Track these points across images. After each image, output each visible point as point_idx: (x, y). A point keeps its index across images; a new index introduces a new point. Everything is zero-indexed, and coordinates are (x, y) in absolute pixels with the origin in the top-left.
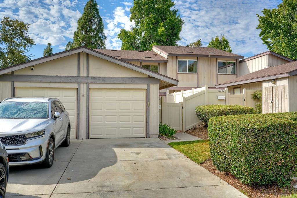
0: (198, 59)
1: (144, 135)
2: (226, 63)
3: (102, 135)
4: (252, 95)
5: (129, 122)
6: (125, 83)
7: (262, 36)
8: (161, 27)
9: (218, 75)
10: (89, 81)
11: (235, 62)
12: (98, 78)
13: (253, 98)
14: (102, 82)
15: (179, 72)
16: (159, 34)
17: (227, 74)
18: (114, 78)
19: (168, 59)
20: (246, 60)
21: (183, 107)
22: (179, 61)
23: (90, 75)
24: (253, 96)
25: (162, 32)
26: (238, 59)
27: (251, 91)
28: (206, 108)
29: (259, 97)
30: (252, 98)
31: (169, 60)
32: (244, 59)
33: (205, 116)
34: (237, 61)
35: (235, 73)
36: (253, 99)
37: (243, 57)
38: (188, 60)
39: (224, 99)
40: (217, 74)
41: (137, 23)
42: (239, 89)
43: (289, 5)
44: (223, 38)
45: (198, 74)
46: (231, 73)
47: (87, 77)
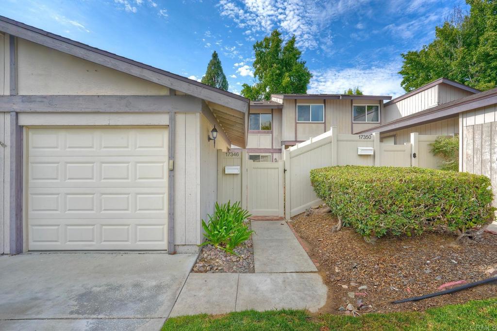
0: (325, 103)
1: (164, 244)
2: (365, 107)
3: (58, 243)
4: (430, 145)
5: (127, 210)
6: (108, 110)
7: (404, 86)
8: (286, 78)
9: (354, 125)
10: (17, 108)
11: (377, 107)
12: (40, 100)
13: (434, 151)
14: (50, 110)
15: (298, 120)
16: (284, 85)
17: (366, 122)
18: (81, 98)
19: (283, 103)
20: (395, 101)
21: (285, 171)
22: (299, 106)
23: (22, 92)
24: (432, 148)
25: (287, 83)
26: (383, 101)
27: (430, 137)
28: (330, 174)
29: (449, 148)
30: (430, 152)
31: (285, 104)
32: (393, 100)
33: (327, 193)
34: (380, 104)
35: (378, 121)
36: (432, 154)
37: (390, 98)
38: (311, 105)
39: (372, 153)
40: (352, 123)
41: (261, 78)
42: (393, 138)
43: (446, 39)
44: (358, 90)
45: (325, 123)
46: (372, 121)
47: (11, 95)
